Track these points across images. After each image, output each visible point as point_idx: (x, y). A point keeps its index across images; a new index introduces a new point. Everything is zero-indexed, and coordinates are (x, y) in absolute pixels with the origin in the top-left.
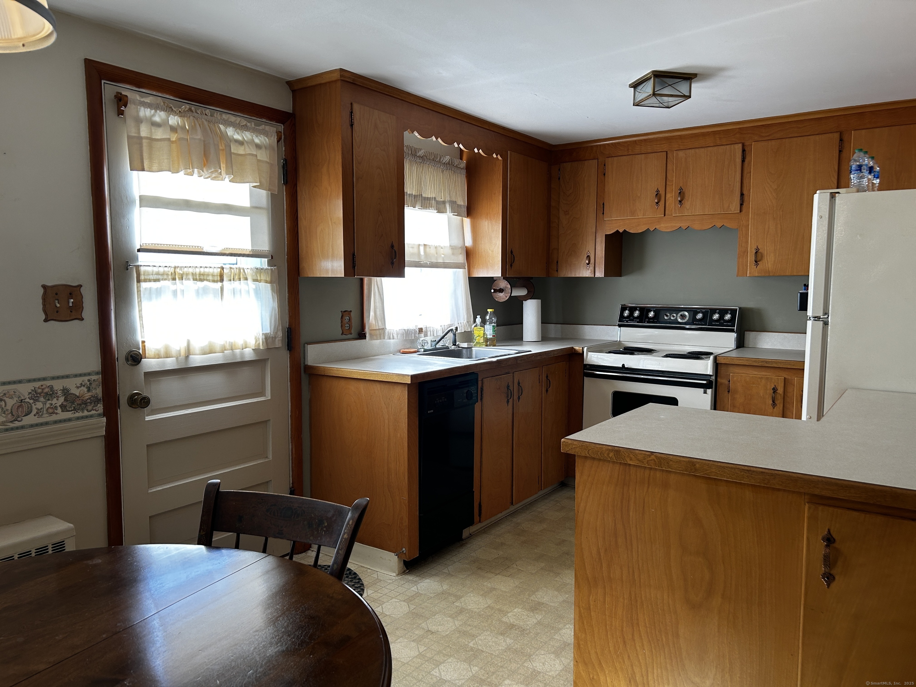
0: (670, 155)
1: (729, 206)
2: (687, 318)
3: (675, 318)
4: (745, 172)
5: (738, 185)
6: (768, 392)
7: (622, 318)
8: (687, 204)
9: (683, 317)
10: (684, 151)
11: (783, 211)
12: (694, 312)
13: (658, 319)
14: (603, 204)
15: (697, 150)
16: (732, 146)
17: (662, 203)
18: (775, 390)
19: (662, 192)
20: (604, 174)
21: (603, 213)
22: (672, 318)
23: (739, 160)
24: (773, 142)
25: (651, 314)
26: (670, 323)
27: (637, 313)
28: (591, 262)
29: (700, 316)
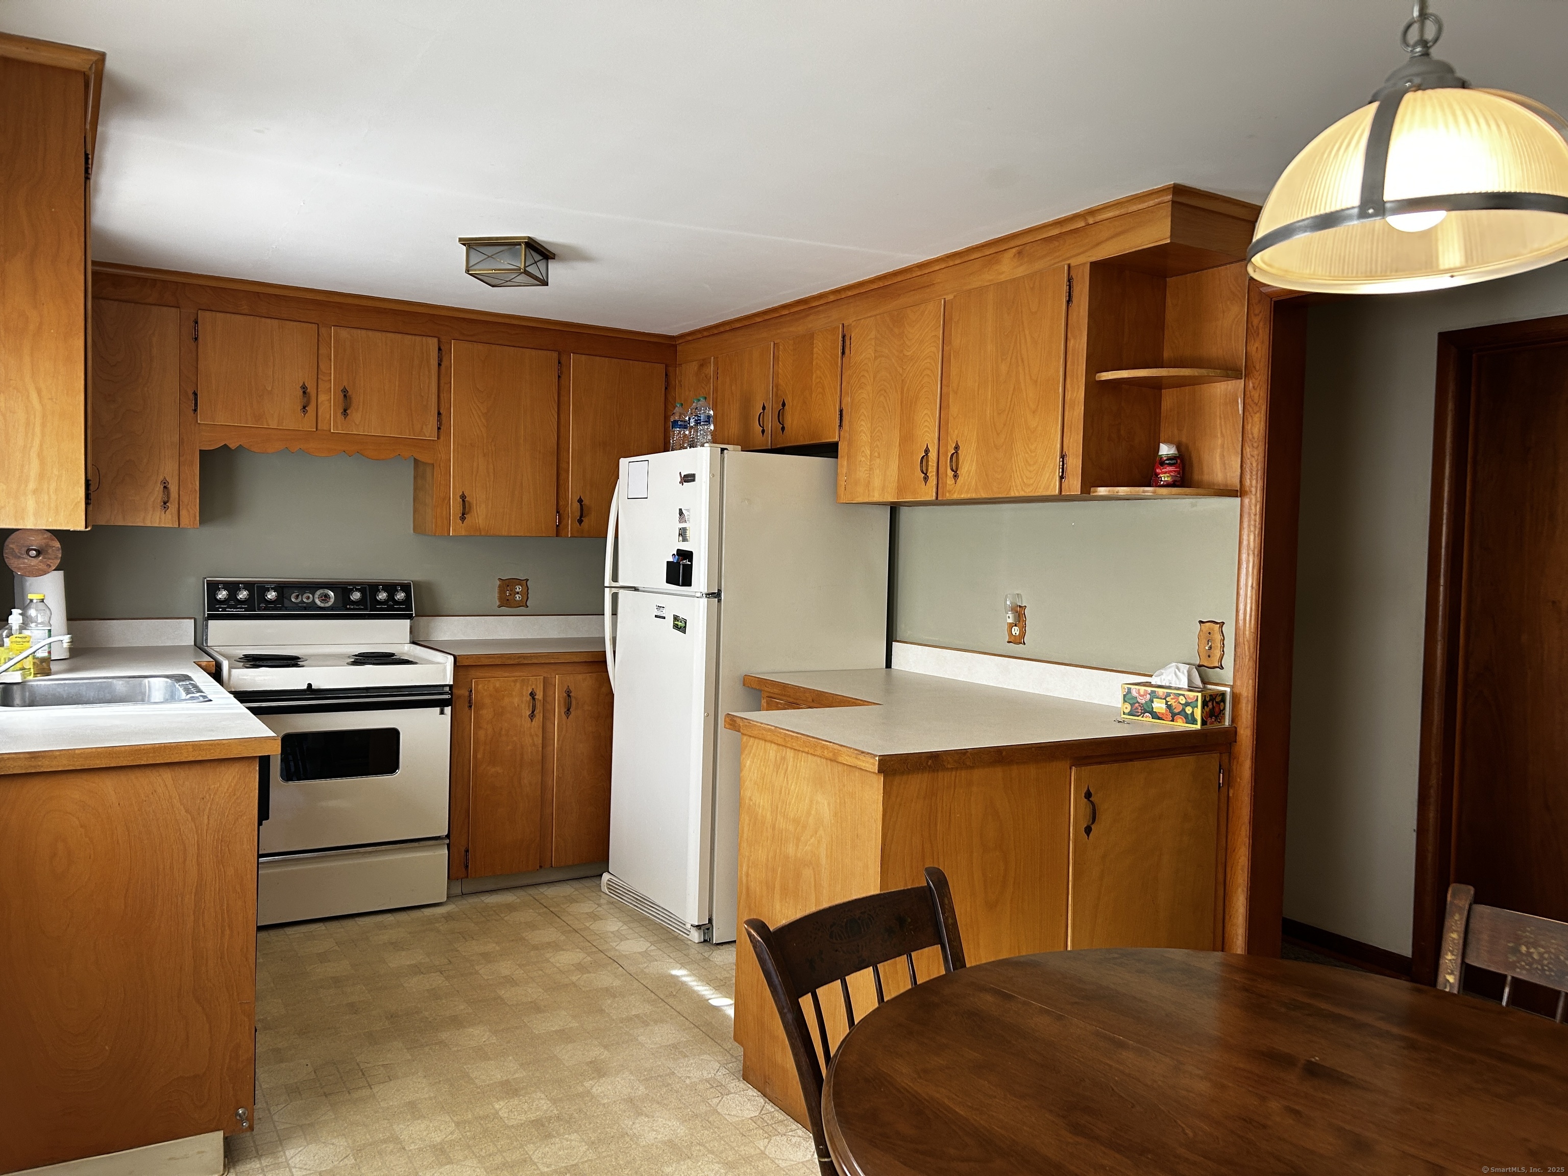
0: (323, 331)
1: (422, 428)
2: (332, 600)
3: (311, 600)
4: (442, 382)
5: (434, 399)
6: (524, 699)
7: (213, 602)
8: (356, 415)
9: (327, 596)
10: (348, 329)
11: (495, 446)
12: (343, 589)
13: (283, 603)
14: (195, 394)
15: (370, 333)
16: (424, 338)
17: (311, 409)
18: (532, 695)
19: (311, 390)
20: (196, 339)
21: (195, 410)
22: (305, 600)
23: (434, 362)
24: (480, 346)
25: (271, 595)
26: (305, 609)
27: (243, 595)
28: (171, 499)
29: (356, 596)
